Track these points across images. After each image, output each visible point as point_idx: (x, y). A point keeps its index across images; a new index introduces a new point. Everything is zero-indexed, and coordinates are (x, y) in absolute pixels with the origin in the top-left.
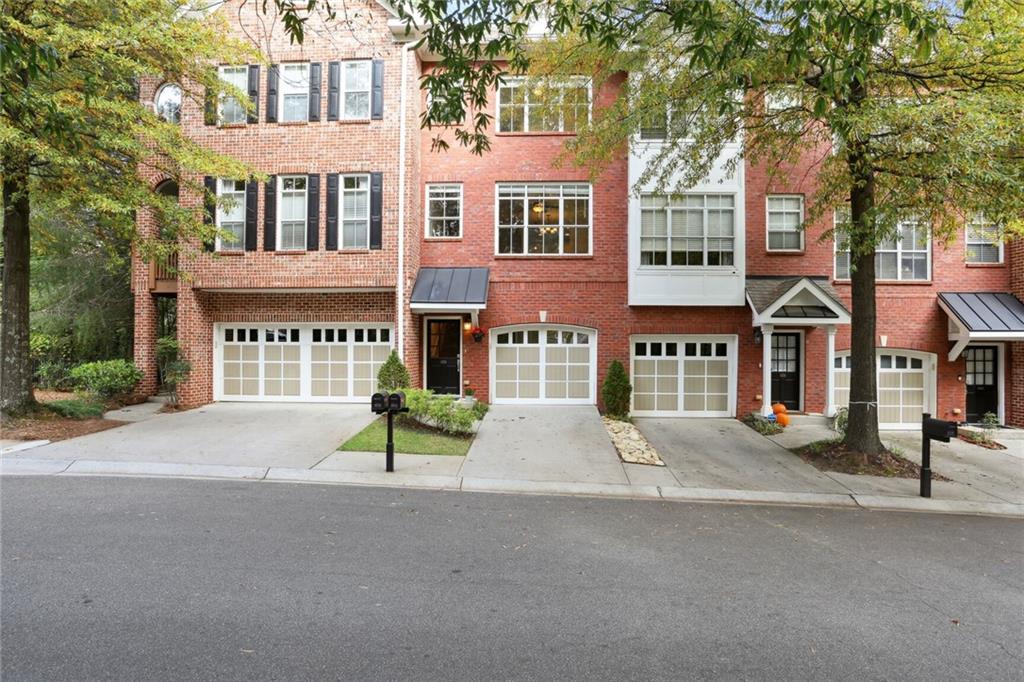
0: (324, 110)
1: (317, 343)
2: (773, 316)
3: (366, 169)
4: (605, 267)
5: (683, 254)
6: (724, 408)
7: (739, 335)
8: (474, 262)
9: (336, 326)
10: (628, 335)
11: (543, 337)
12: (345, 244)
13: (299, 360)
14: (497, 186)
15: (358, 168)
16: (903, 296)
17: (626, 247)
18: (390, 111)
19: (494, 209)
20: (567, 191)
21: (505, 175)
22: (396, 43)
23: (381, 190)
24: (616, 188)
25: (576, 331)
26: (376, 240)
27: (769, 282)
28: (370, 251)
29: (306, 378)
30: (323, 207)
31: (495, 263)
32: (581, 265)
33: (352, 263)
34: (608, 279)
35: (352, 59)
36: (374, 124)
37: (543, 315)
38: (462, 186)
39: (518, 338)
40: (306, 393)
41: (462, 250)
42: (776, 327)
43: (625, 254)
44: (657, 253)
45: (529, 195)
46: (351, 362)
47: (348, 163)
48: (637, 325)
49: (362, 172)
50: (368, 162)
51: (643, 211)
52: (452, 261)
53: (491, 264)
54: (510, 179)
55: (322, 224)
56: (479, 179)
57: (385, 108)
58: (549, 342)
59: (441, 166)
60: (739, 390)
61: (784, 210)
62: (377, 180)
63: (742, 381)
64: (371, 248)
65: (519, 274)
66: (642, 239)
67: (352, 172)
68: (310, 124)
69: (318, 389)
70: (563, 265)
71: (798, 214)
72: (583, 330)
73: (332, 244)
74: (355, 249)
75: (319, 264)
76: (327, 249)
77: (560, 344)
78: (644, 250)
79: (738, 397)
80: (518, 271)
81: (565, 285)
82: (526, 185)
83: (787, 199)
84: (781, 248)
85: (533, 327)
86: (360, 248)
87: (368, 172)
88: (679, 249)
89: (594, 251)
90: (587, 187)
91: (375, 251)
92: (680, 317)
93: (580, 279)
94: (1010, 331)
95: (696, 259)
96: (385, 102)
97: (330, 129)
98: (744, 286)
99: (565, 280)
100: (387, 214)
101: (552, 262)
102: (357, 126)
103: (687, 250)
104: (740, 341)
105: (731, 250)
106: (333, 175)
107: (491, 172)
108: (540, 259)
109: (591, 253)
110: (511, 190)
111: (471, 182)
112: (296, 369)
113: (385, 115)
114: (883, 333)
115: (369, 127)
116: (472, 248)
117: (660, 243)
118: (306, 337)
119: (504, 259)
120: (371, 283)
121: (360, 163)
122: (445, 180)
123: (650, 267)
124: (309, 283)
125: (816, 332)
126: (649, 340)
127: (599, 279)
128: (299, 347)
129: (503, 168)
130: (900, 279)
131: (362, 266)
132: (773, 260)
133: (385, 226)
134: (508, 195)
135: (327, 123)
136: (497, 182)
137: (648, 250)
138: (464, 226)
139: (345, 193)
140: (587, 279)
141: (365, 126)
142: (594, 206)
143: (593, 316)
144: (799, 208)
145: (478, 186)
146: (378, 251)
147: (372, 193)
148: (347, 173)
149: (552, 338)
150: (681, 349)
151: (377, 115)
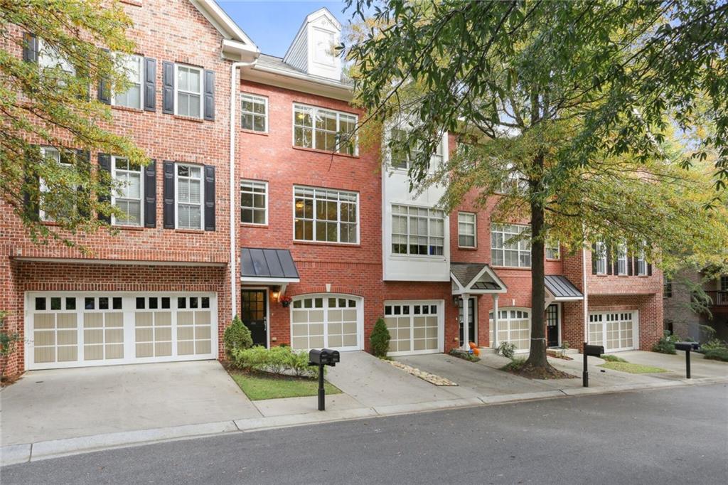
0: (159, 103)
1: (141, 310)
2: (471, 288)
3: (200, 161)
4: (368, 253)
5: (416, 246)
6: (435, 347)
7: (446, 300)
8: (277, 245)
9: (159, 295)
10: (383, 301)
11: (326, 303)
12: (179, 224)
13: (122, 326)
14: (294, 187)
15: (193, 159)
16: (521, 276)
17: (381, 240)
18: (220, 116)
19: (292, 205)
20: (344, 197)
21: (300, 180)
22: (225, 60)
23: (214, 181)
24: (374, 198)
25: (347, 298)
26: (210, 223)
27: (460, 266)
28: (205, 232)
29: (129, 342)
30: (160, 190)
31: (293, 247)
32: (352, 251)
33: (188, 241)
34: (370, 262)
35: (184, 63)
36: (207, 124)
37: (328, 287)
38: (267, 184)
39: (308, 304)
40: (130, 356)
41: (269, 235)
42: (471, 295)
43: (380, 245)
44: (421, 246)
45: (317, 197)
46: (174, 326)
47: (183, 154)
48: (388, 294)
49: (196, 164)
50: (202, 156)
51: (393, 216)
52: (261, 243)
53: (290, 247)
54: (304, 183)
55: (160, 205)
56: (281, 180)
57: (216, 112)
58: (330, 307)
59: (251, 166)
60: (445, 335)
61: (466, 222)
62: (210, 172)
63: (447, 329)
64: (206, 230)
65: (310, 256)
66: (393, 235)
67: (187, 163)
68: (145, 113)
69: (142, 351)
70: (341, 251)
71: (473, 225)
72: (353, 298)
73: (169, 223)
74: (189, 229)
75: (157, 240)
76: (164, 228)
77: (337, 308)
78: (394, 243)
79: (445, 339)
80: (311, 253)
81: (343, 265)
82: (314, 189)
83: (468, 215)
84: (464, 245)
85: (319, 296)
86: (195, 229)
87: (202, 164)
88: (413, 243)
89: (361, 241)
90: (355, 195)
91: (209, 232)
92: (413, 288)
93: (353, 261)
94: (563, 296)
95: (422, 250)
96: (216, 107)
97: (165, 121)
98: (449, 269)
99: (343, 261)
100: (219, 202)
101: (334, 248)
102: (192, 124)
103: (419, 244)
104: (445, 304)
105: (441, 245)
106: (169, 162)
107: (290, 176)
108: (326, 245)
109: (358, 243)
110: (304, 192)
111: (274, 182)
112: (120, 335)
113: (216, 119)
114: (514, 298)
115: (203, 126)
116: (275, 234)
117: (404, 239)
118: (129, 305)
119: (300, 244)
120: (206, 259)
121: (195, 155)
122: (255, 178)
123: (397, 254)
124: (148, 256)
125: (483, 298)
126: (393, 304)
127: (365, 262)
128: (122, 314)
129: (298, 174)
130: (520, 267)
131: (198, 244)
132: (462, 252)
133: (218, 212)
134: (302, 195)
135: (162, 115)
136: (294, 184)
137: (396, 243)
138: (269, 216)
139: (180, 180)
140: (357, 262)
141: (199, 125)
142: (360, 209)
143: (361, 287)
144: (473, 221)
145: (280, 186)
146: (212, 232)
147: (206, 183)
148: (182, 162)
149: (332, 303)
150: (412, 310)
151: (209, 116)
